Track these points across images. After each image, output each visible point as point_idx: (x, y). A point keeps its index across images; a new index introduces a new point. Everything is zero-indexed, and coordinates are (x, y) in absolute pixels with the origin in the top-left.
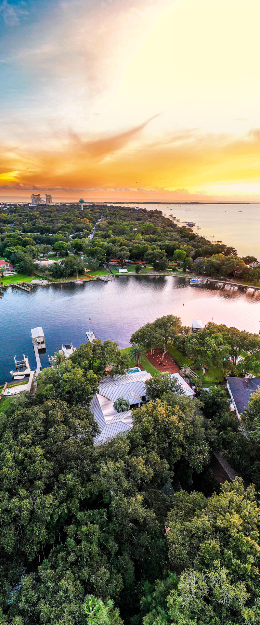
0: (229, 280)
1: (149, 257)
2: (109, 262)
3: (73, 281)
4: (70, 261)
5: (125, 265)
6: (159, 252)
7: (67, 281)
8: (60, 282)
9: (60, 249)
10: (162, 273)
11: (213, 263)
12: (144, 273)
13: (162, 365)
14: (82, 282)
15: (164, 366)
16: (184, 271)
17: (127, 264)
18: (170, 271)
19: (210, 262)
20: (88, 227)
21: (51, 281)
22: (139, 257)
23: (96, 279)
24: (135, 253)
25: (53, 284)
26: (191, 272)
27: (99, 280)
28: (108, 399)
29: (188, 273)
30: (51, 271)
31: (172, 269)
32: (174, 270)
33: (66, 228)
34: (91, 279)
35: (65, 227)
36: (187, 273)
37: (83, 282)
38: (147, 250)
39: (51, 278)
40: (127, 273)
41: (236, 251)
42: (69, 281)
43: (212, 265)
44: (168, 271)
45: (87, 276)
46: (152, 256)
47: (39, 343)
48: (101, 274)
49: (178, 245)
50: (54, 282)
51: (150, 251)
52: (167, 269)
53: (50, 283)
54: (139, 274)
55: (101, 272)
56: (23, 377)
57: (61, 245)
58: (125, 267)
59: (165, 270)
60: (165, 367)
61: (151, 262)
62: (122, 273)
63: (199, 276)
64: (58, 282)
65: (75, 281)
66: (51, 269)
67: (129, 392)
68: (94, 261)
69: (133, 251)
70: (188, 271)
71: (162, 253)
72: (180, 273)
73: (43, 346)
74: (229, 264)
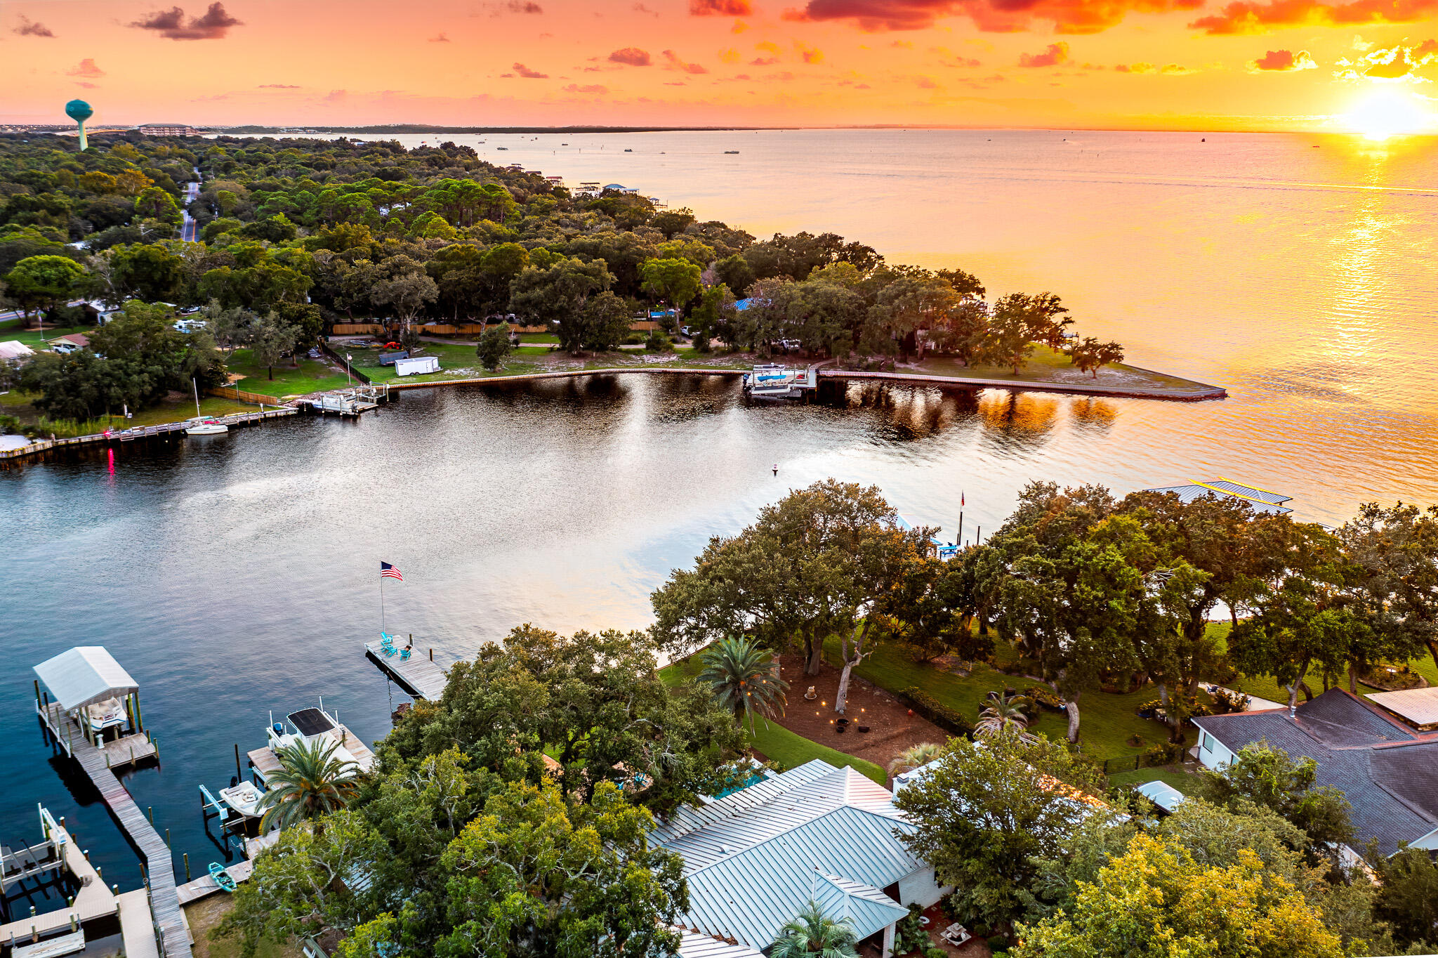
0: (902, 366)
1: (538, 292)
2: (331, 339)
3: (169, 427)
4: (140, 329)
5: (418, 344)
6: (579, 270)
7: (135, 431)
8: (98, 437)
9: (48, 289)
10: (607, 361)
11: (829, 296)
12: (522, 368)
13: (850, 731)
14: (225, 429)
15: (864, 730)
16: (702, 348)
17: (423, 339)
18: (638, 352)
19: (816, 296)
20: (158, 205)
21: (44, 435)
22: (481, 301)
23: (291, 410)
24: (459, 282)
25: (56, 448)
26: (735, 351)
27: (308, 414)
28: (719, 938)
29: (722, 353)
30: (35, 387)
31: (643, 346)
32: (655, 347)
33: (42, 213)
34: (270, 413)
35: (35, 207)
36: (717, 356)
37: (231, 427)
38: (517, 265)
39: (42, 422)
40: (438, 376)
41: (880, 257)
42: (152, 429)
43: (825, 309)
44: (628, 352)
45: (243, 402)
46: (550, 286)
47: (109, 734)
48: (308, 389)
49: (641, 244)
50: (62, 442)
51: (529, 269)
52: (624, 347)
53: (42, 444)
54: (501, 373)
55: (304, 381)
56: (76, 941)
57: (50, 272)
58: (416, 350)
59: (614, 350)
60: (870, 738)
61: (552, 314)
62: (412, 375)
63: (770, 361)
64: (85, 439)
65: (183, 425)
66: (38, 376)
67: (812, 877)
68: (265, 325)
69: (451, 275)
70: (717, 348)
71: (597, 274)
72: (685, 356)
73: (141, 746)
74: (897, 296)
